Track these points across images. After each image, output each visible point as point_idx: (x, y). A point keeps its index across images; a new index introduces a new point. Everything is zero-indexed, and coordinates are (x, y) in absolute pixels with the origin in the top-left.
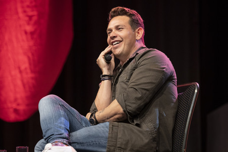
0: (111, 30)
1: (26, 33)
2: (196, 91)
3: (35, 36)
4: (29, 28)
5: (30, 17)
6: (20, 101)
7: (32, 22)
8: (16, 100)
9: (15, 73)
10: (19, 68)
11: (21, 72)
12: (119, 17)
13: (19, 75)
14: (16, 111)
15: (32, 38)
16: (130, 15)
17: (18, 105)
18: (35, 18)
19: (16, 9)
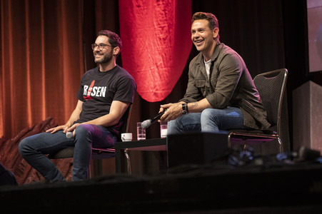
0: (194, 31)
1: (160, 39)
2: (286, 75)
3: (166, 41)
4: (162, 36)
5: (163, 28)
6: (158, 87)
7: (164, 31)
8: (155, 86)
9: (154, 67)
10: (156, 64)
11: (157, 67)
12: (201, 20)
13: (156, 69)
14: (155, 94)
15: (164, 43)
16: (209, 19)
17: (157, 90)
18: (166, 28)
19: (153, 23)
